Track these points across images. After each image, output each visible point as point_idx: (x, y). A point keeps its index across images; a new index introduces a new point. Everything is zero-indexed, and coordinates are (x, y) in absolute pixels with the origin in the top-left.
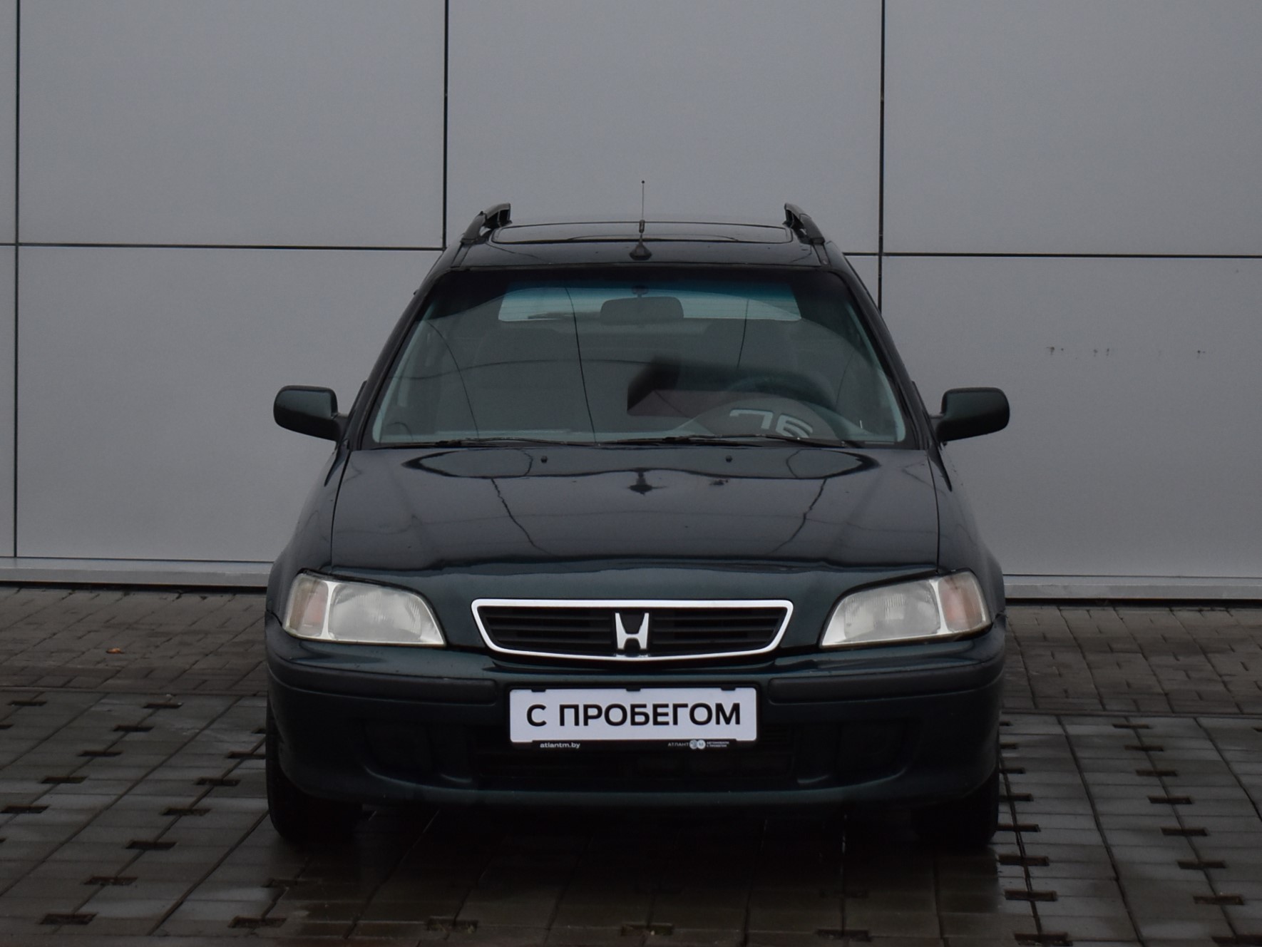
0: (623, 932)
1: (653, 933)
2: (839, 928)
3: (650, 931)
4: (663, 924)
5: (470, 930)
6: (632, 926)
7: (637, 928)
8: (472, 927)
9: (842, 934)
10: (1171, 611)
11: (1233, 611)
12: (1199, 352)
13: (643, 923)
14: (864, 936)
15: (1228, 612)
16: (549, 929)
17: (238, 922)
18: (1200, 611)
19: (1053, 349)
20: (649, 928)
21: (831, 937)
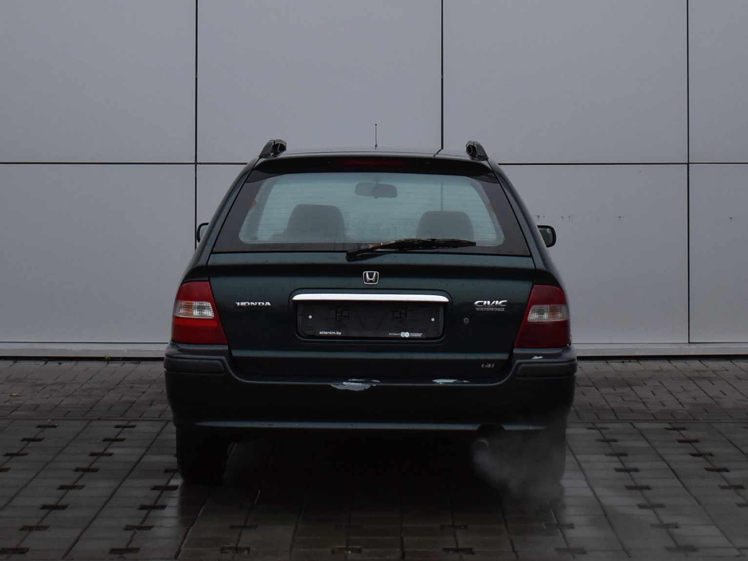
0: (333, 552)
1: (350, 552)
2: (455, 547)
3: (349, 551)
4: (355, 547)
5: (246, 552)
6: (338, 548)
7: (340, 549)
8: (247, 551)
9: (457, 550)
10: (607, 362)
11: (641, 362)
12: (620, 217)
13: (344, 546)
14: (470, 551)
15: (639, 362)
16: (291, 551)
17: (113, 551)
18: (623, 362)
19: (539, 216)
20: (348, 549)
21: (451, 552)
